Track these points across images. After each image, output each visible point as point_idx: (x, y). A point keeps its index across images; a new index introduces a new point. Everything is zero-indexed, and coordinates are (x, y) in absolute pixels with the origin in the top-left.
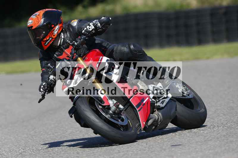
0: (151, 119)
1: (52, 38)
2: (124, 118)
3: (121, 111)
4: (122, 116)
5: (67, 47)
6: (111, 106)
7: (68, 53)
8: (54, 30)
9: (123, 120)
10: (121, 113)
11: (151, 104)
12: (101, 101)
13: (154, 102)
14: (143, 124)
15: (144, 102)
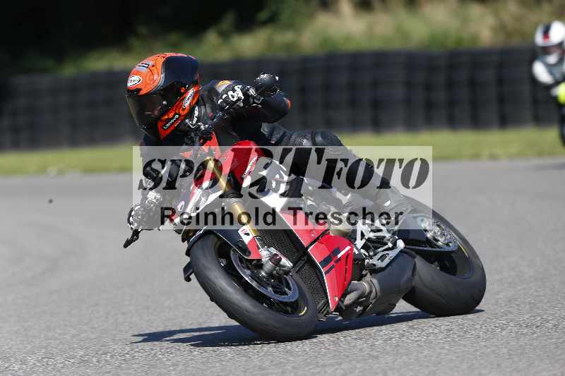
0: (352, 292)
1: (180, 115)
3: (287, 273)
6: (263, 260)
8: (184, 99)
11: (355, 260)
12: (243, 249)
13: (366, 256)
14: (333, 300)
15: (339, 256)
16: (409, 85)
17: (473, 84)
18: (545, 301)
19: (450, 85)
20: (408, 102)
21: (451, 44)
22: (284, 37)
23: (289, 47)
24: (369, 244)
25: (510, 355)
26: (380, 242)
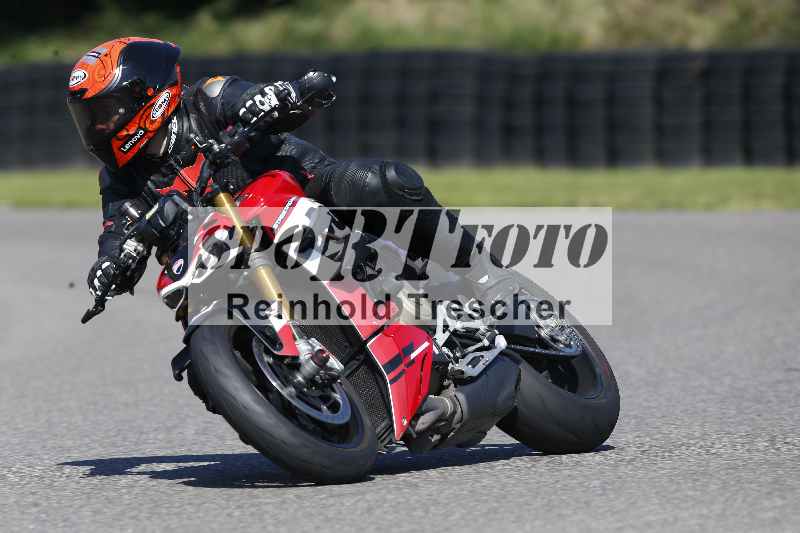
0: (427, 411)
1: (146, 131)
2: (340, 401)
3: (334, 379)
4: (335, 395)
5: (190, 161)
6: (302, 358)
7: (190, 181)
8: (152, 105)
9: (334, 407)
10: (334, 385)
11: (435, 363)
12: (272, 339)
13: (449, 357)
14: (399, 423)
15: (413, 355)
16: (482, 100)
17: (572, 103)
18: (659, 415)
19: (540, 102)
20: (479, 125)
21: (543, 44)
22: (309, 26)
23: (317, 39)
24: (454, 339)
25: (604, 489)
26: (470, 336)
